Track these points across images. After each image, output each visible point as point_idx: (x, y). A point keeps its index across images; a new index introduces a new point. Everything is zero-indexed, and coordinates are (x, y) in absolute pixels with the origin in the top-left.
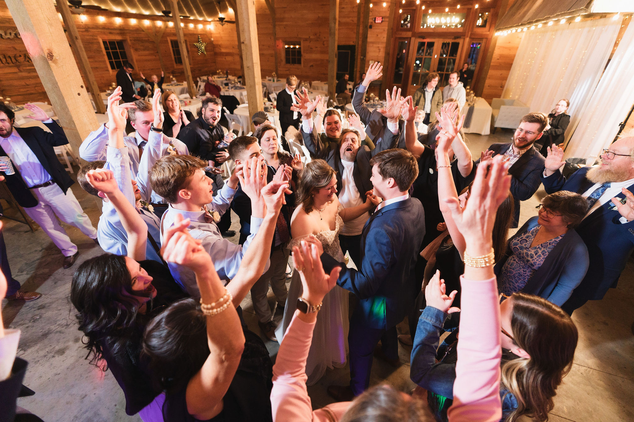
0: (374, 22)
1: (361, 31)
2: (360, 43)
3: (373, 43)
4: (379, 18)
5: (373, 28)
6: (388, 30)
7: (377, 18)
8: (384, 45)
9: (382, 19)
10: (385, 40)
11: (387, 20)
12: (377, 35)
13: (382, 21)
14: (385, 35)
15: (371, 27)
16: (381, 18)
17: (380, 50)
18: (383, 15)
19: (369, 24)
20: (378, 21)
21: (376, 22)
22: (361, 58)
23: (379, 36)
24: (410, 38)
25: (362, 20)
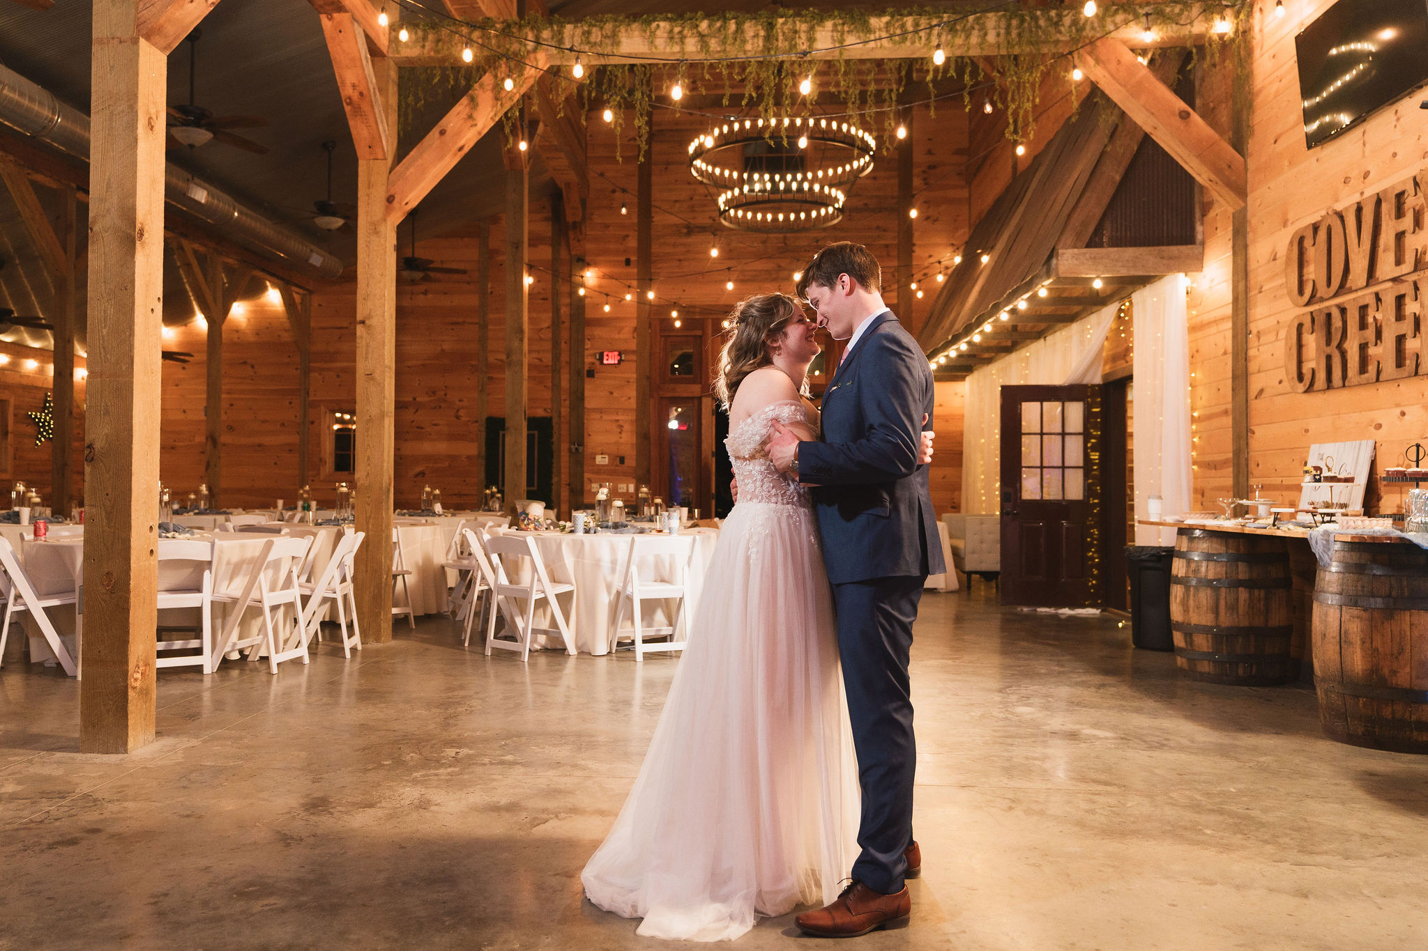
0: (598, 363)
1: (565, 384)
2: (565, 411)
3: (600, 411)
4: (610, 354)
5: (596, 375)
6: (638, 380)
7: (605, 354)
8: (632, 416)
9: (620, 355)
10: (633, 403)
11: (634, 357)
12: (611, 393)
13: (620, 361)
14: (632, 392)
15: (591, 374)
16: (616, 353)
17: (621, 426)
18: (623, 347)
19: (587, 368)
20: (611, 359)
21: (605, 362)
22: (570, 450)
23: (615, 394)
24: (700, 399)
25: (565, 357)
